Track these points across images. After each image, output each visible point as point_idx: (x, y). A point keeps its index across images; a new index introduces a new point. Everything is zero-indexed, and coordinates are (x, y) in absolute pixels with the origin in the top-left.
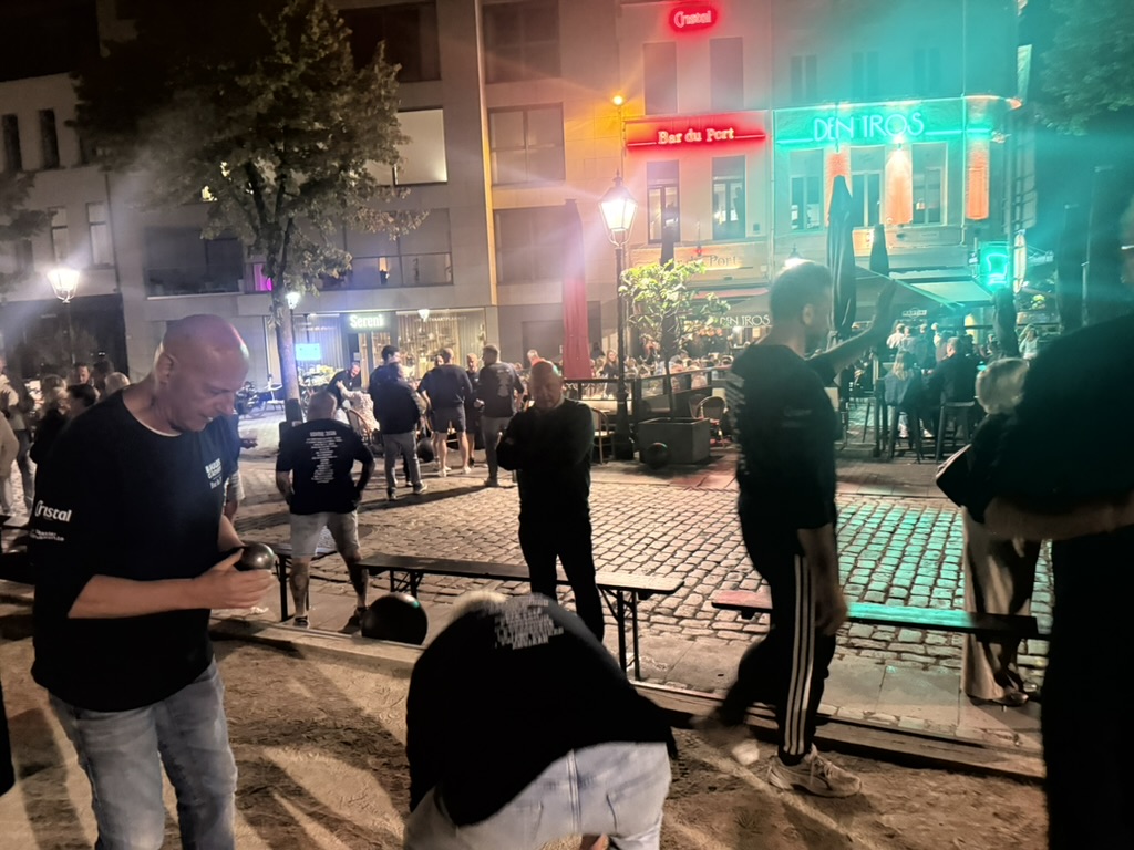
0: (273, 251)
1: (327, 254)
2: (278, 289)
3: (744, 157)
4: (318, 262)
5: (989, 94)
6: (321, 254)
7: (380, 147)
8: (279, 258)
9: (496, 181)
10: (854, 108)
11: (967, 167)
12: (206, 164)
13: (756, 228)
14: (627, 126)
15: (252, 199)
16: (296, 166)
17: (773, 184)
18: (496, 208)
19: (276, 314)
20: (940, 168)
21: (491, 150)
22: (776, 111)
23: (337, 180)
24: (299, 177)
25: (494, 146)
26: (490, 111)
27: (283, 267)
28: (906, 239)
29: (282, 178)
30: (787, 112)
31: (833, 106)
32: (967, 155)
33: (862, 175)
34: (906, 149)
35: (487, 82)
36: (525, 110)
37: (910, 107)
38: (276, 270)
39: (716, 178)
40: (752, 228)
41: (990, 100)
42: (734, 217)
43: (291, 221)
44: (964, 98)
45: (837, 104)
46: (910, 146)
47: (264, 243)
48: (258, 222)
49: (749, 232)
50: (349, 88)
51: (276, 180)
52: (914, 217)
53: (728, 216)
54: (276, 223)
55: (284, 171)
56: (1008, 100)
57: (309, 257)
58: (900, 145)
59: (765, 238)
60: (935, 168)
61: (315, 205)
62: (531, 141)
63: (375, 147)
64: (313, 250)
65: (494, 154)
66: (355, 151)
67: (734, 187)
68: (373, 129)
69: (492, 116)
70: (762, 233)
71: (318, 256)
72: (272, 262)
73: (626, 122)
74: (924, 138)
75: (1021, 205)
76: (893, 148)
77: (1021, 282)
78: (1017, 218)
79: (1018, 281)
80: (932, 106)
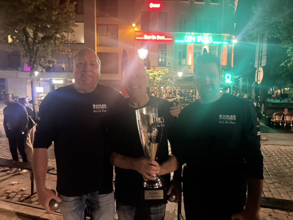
0: (31, 57)
1: (49, 59)
2: (32, 69)
3: (166, 45)
4: (46, 61)
5: (228, 34)
6: (47, 59)
7: (68, 27)
8: (33, 60)
9: (98, 44)
10: (195, 34)
11: (222, 52)
12: (10, 27)
13: (169, 64)
14: (136, 33)
15: (25, 41)
16: (40, 31)
17: (174, 52)
18: (98, 52)
19: (31, 77)
20: (215, 52)
21: (97, 36)
22: (176, 33)
23: (54, 36)
24: (41, 35)
25: (98, 35)
26: (97, 25)
27: (34, 63)
29: (35, 35)
30: (178, 34)
31: (190, 33)
32: (222, 49)
33: (196, 52)
34: (208, 46)
35: (97, 17)
36: (107, 25)
37: (209, 35)
38: (32, 63)
39: (159, 49)
40: (168, 63)
41: (228, 36)
42: (163, 60)
43: (38, 48)
44: (222, 34)
45: (191, 32)
46: (209, 45)
47: (28, 54)
48: (27, 48)
49: (167, 65)
50: (58, 10)
51: (33, 35)
53: (162, 60)
54: (33, 48)
55: (36, 32)
56: (232, 36)
57: (43, 59)
58: (206, 44)
59: (171, 67)
61: (46, 44)
62: (109, 34)
63: (66, 27)
64: (44, 58)
65: (98, 37)
66: (60, 27)
67: (164, 52)
68: (66, 21)
69: (98, 26)
70: (170, 65)
71: (46, 59)
72: (31, 61)
73: (136, 32)
74: (212, 44)
75: (261, 59)
76: (204, 45)
77: (260, 82)
78: (260, 63)
79: (259, 81)
80: (214, 35)
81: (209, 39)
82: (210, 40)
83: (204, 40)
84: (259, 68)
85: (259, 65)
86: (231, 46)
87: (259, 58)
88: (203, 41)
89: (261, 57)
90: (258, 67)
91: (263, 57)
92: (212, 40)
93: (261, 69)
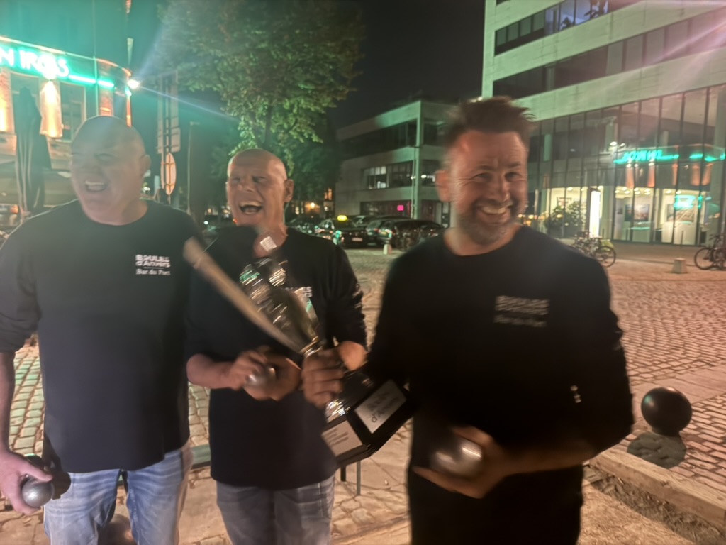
5: (111, 61)
10: (12, 43)
11: (99, 107)
20: (81, 103)
28: (58, 148)
32: (99, 97)
34: (55, 84)
37: (58, 54)
41: (112, 66)
44: (95, 60)
46: (59, 82)
52: (63, 134)
56: (123, 69)
58: (51, 80)
60: (76, 102)
74: (68, 80)
75: (170, 136)
76: (46, 81)
77: (172, 188)
78: (167, 144)
79: (170, 186)
80: (73, 59)
81: (58, 66)
82: (62, 70)
83: (43, 65)
84: (167, 157)
85: (167, 150)
86: (123, 95)
87: (164, 131)
88: (39, 68)
89: (170, 131)
90: (165, 153)
91: (174, 131)
92: (67, 69)
93: (170, 159)
